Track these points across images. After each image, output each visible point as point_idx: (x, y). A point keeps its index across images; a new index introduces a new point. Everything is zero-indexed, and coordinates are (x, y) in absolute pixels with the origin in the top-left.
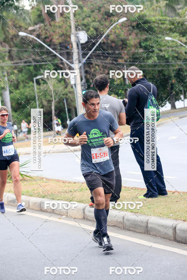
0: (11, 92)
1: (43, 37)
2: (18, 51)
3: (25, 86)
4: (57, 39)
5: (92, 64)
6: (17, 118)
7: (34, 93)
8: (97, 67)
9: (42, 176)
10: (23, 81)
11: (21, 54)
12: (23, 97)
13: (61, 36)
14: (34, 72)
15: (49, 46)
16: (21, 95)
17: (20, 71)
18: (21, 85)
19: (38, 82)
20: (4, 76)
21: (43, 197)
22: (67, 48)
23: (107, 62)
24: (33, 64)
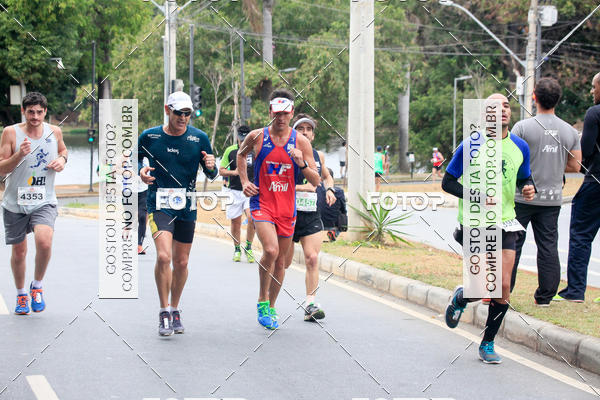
0: (412, 99)
1: (482, 10)
2: (435, 31)
3: (438, 91)
4: (504, 17)
5: (560, 63)
6: (417, 143)
7: (452, 104)
8: (568, 70)
9: (429, 244)
10: (436, 82)
11: (439, 36)
12: (431, 108)
13: (512, 12)
14: (457, 69)
15: (489, 26)
16: (429, 105)
17: (434, 64)
18: (433, 88)
19: (461, 86)
20: (406, 70)
21: (415, 278)
22: (520, 32)
23: (588, 62)
24: (458, 54)
